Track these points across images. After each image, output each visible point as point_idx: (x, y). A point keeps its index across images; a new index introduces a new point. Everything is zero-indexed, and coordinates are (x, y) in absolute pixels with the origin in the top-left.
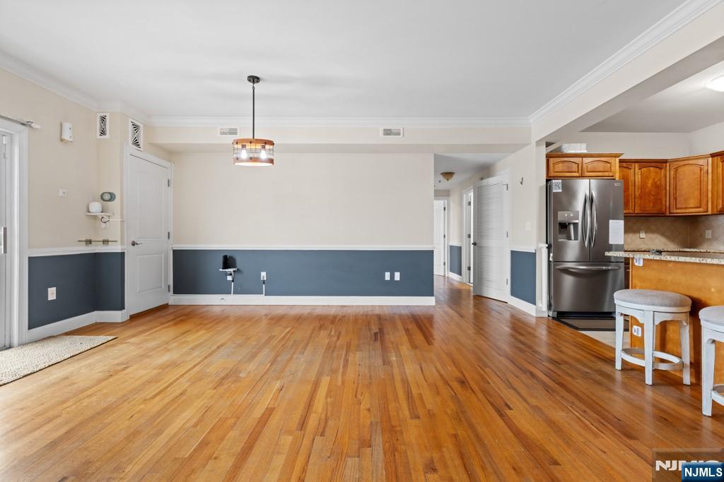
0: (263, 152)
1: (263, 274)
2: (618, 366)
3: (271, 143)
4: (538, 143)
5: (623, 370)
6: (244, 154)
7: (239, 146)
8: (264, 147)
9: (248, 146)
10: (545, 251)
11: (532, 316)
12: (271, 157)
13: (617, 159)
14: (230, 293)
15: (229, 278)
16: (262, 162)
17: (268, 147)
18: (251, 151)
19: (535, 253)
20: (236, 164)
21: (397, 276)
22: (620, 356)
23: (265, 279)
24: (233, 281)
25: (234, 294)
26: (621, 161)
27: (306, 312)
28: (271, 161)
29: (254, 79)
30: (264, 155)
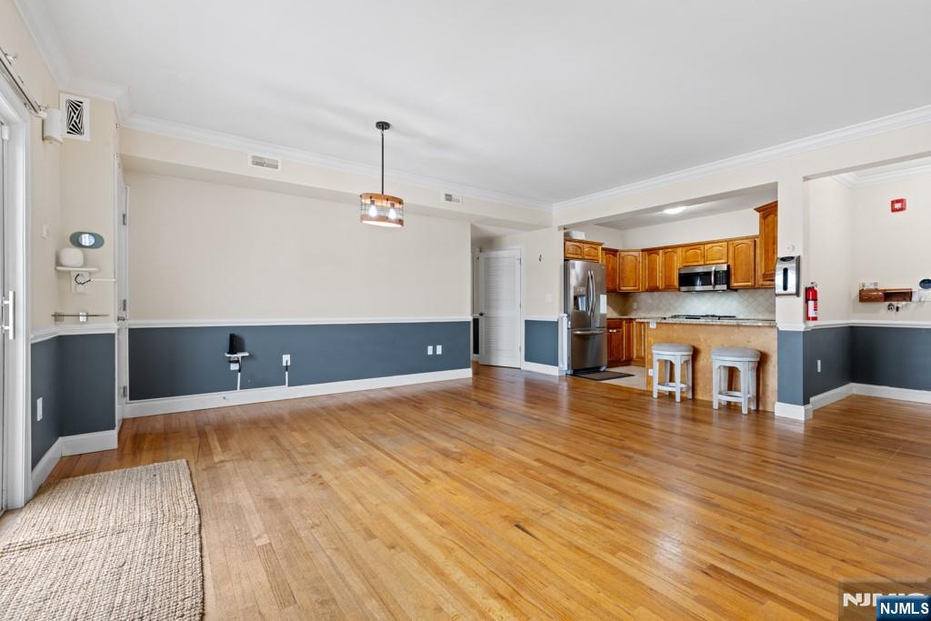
0: (392, 211)
1: (286, 359)
2: (655, 395)
3: (400, 202)
4: (559, 228)
5: (659, 397)
6: (373, 212)
7: (368, 201)
8: (393, 205)
9: (378, 203)
10: (565, 320)
11: (554, 377)
12: (400, 217)
13: (600, 248)
14: (236, 389)
15: (234, 367)
16: (391, 221)
17: (397, 205)
18: (381, 209)
19: (557, 322)
20: (364, 222)
21: (439, 350)
22: (657, 388)
23: (289, 364)
24: (240, 371)
25: (241, 389)
26: (603, 249)
27: (361, 398)
28: (401, 222)
29: (383, 126)
30: (393, 214)
